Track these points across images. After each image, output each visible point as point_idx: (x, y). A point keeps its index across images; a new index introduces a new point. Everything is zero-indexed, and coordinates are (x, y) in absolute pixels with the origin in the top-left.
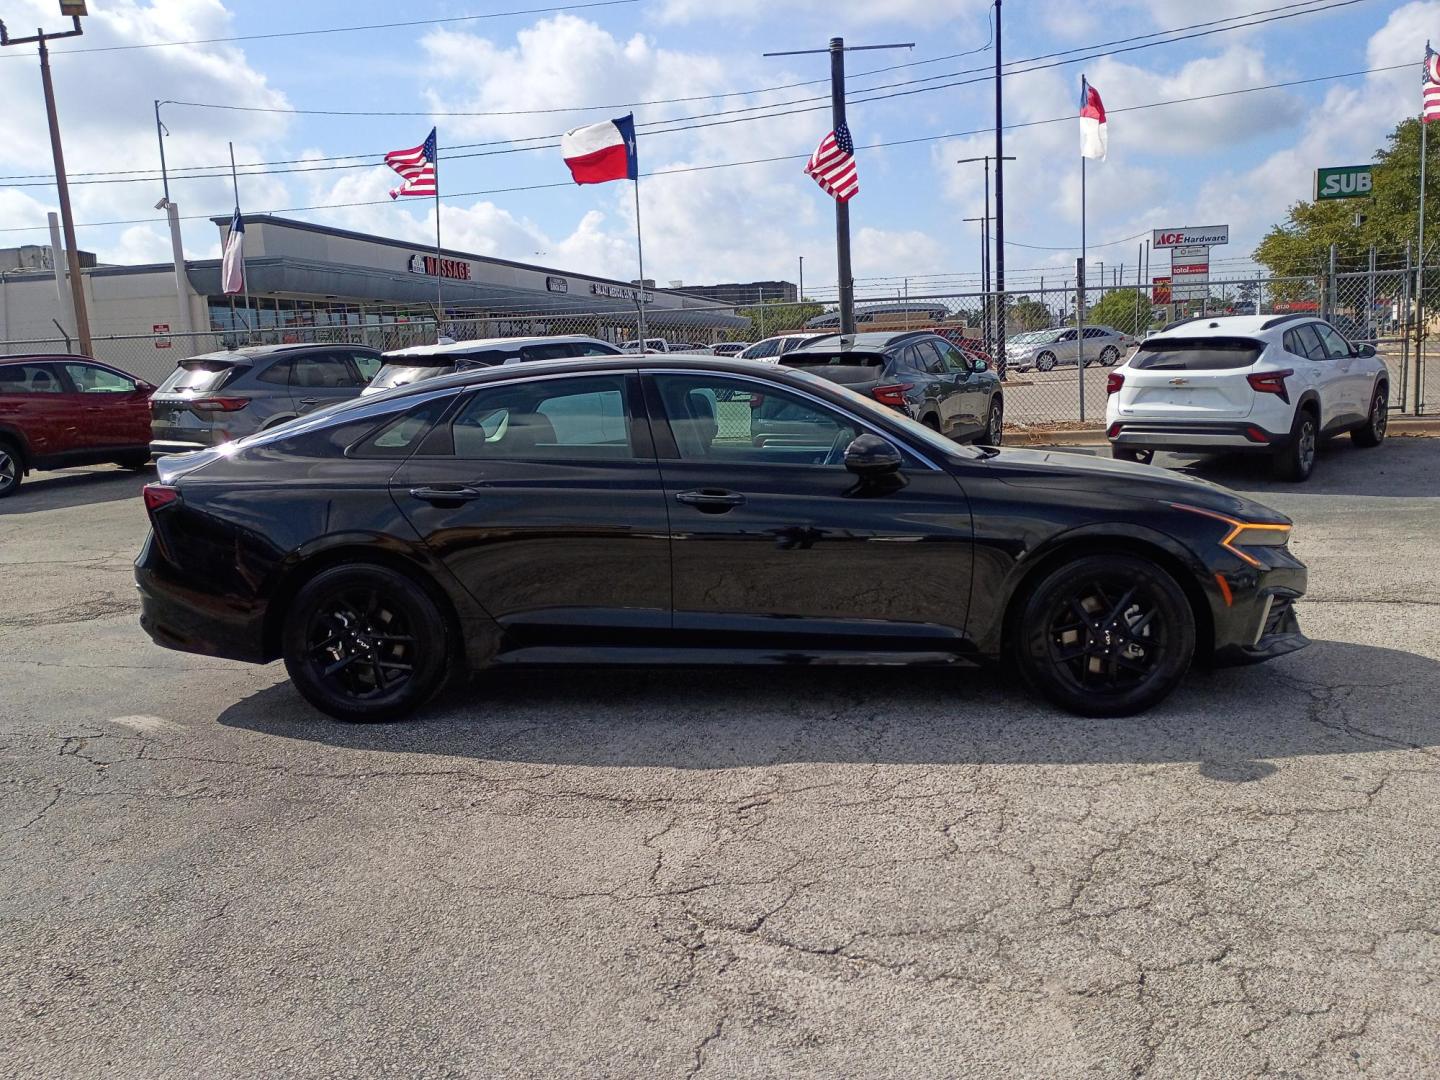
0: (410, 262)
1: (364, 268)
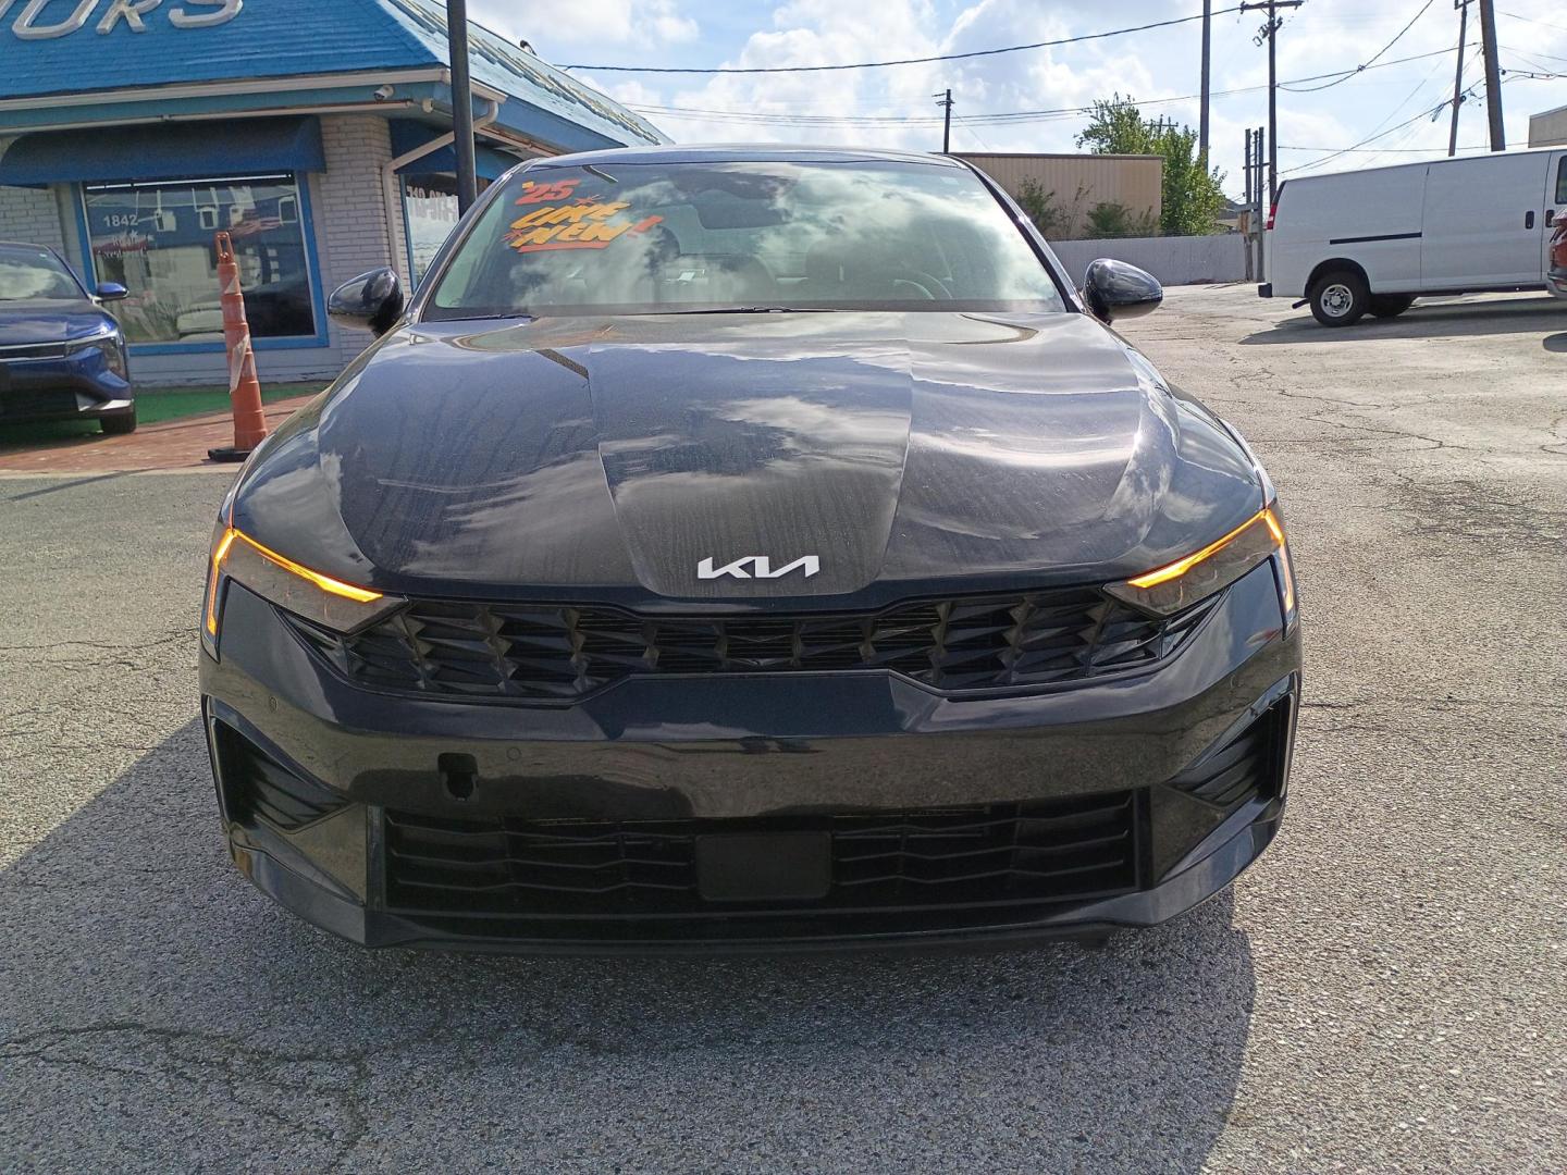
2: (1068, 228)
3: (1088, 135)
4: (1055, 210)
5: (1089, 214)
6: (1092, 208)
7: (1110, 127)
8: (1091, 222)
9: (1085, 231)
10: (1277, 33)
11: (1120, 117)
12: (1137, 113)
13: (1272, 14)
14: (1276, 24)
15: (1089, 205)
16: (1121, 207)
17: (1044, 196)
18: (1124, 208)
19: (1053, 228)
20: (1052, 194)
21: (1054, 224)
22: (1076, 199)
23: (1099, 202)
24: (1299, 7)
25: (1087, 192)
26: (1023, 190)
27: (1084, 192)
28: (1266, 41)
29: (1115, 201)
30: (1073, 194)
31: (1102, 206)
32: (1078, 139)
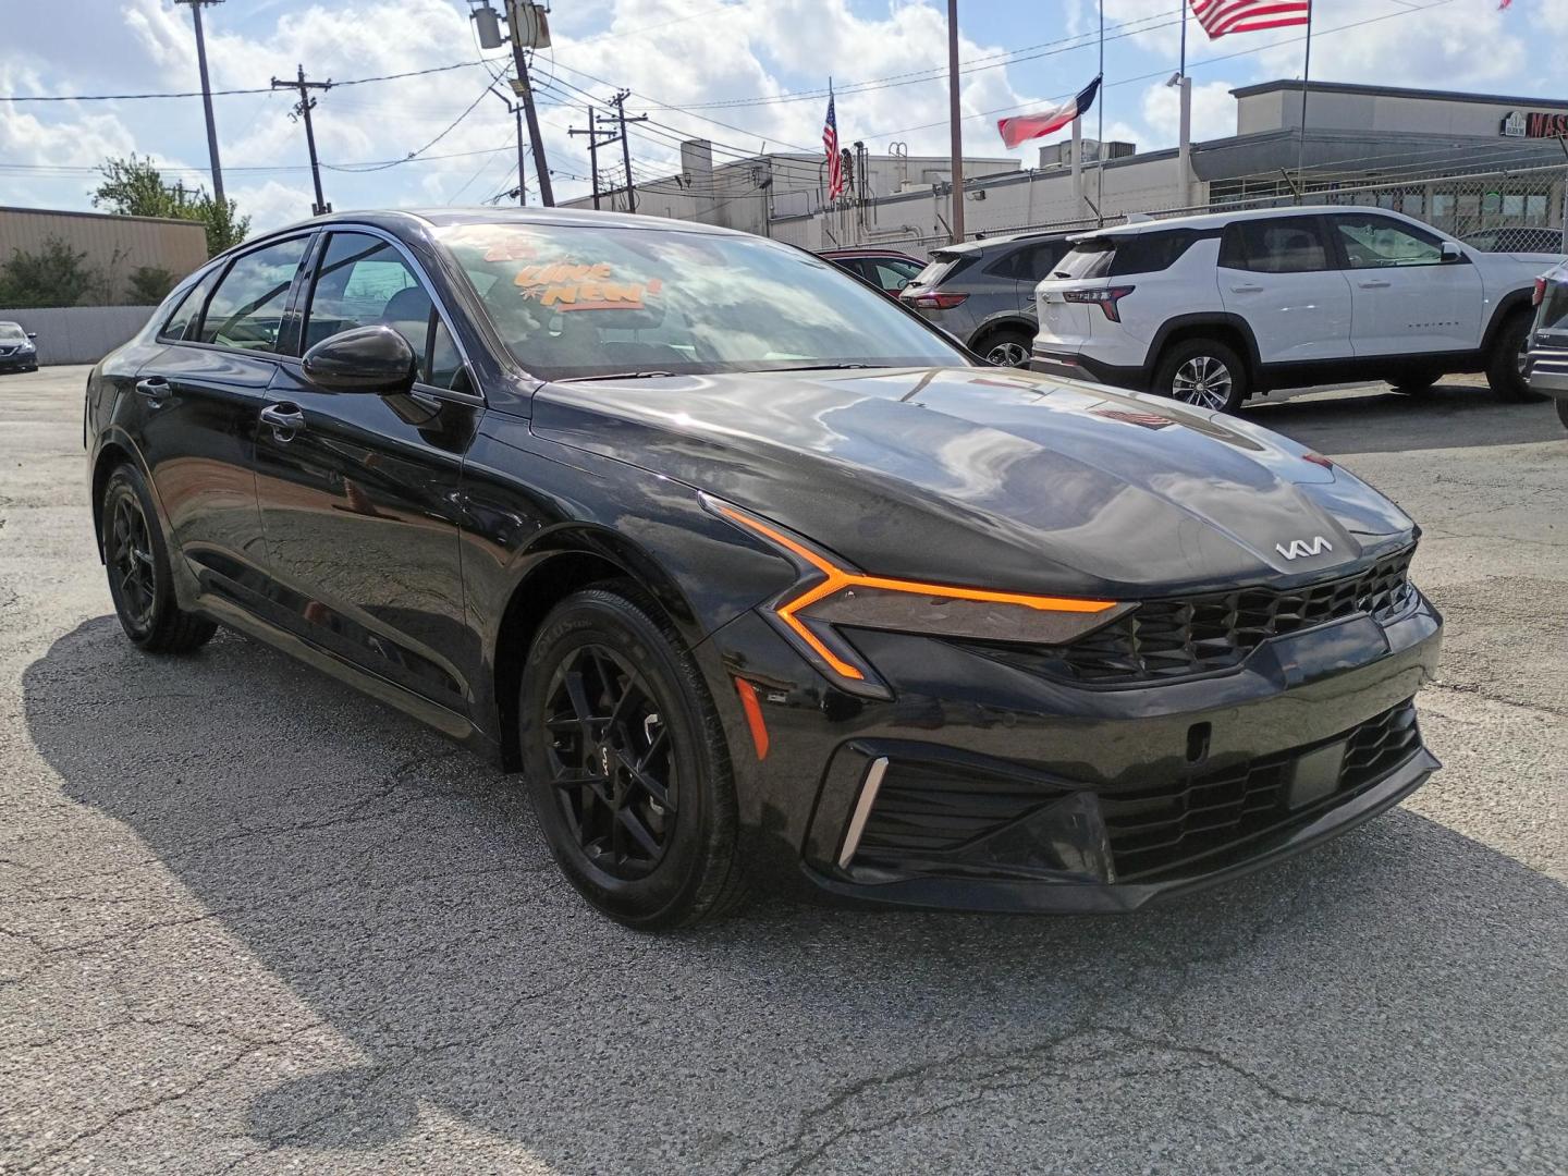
0: (1503, 123)
1: (1417, 135)
2: (109, 294)
3: (103, 194)
4: (90, 272)
5: (131, 278)
6: (133, 272)
7: (128, 188)
8: (134, 288)
9: (129, 296)
10: (312, 112)
11: (138, 178)
12: (158, 175)
13: (304, 94)
14: (310, 104)
15: (128, 268)
16: (166, 273)
17: (74, 256)
18: (171, 274)
19: (90, 292)
20: (83, 255)
21: (91, 288)
22: (114, 261)
23: (140, 266)
24: (329, 90)
25: (125, 255)
26: (48, 249)
27: (121, 254)
28: (301, 119)
29: (159, 265)
30: (109, 258)
31: (143, 271)
32: (92, 197)
